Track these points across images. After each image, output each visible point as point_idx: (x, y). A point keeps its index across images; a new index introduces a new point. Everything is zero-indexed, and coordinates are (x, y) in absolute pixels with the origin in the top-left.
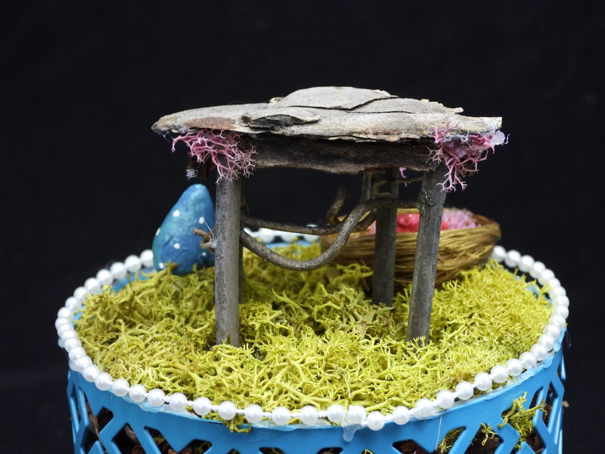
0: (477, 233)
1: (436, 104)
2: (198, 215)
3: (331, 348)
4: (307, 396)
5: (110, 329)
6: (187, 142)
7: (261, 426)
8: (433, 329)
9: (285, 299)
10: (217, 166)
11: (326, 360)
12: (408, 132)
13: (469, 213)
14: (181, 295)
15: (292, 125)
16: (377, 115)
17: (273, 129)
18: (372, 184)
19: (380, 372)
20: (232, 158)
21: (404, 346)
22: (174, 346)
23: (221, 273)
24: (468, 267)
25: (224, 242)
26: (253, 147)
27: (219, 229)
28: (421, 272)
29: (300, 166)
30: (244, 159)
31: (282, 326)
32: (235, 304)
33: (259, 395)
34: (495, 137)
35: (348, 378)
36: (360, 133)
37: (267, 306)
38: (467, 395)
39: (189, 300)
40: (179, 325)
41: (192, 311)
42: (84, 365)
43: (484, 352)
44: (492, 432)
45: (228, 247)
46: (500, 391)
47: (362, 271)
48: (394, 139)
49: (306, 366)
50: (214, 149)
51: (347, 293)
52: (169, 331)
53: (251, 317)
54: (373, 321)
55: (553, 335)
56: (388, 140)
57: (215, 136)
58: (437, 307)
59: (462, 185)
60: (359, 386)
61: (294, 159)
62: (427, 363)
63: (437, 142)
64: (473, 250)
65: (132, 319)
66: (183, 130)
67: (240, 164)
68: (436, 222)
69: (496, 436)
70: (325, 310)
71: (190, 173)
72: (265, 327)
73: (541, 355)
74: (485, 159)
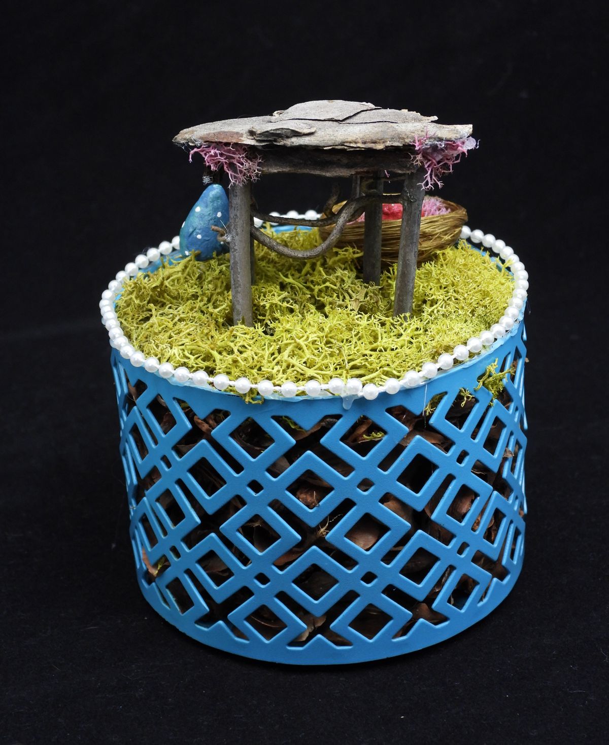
0: (449, 218)
1: (414, 114)
2: (216, 210)
3: (330, 327)
4: (312, 369)
5: (145, 309)
6: (202, 154)
7: (272, 398)
8: (415, 303)
9: (290, 280)
10: (228, 174)
11: (326, 337)
12: (392, 141)
13: (440, 199)
14: (204, 277)
15: (292, 137)
16: (364, 126)
17: (275, 141)
18: (361, 182)
19: (373, 344)
20: (241, 166)
21: (392, 321)
22: (197, 326)
23: (235, 263)
24: (442, 247)
25: (237, 237)
26: (259, 157)
27: (233, 226)
28: (404, 257)
29: (300, 171)
30: (252, 168)
31: (288, 305)
32: (248, 288)
33: (270, 370)
34: (467, 143)
35: (345, 352)
36: (350, 142)
37: (275, 287)
38: (448, 365)
39: (210, 282)
40: (202, 303)
41: (213, 292)
42: (121, 344)
43: (460, 325)
44: (469, 395)
45: (241, 241)
46: (476, 359)
47: (354, 253)
48: (380, 147)
49: (309, 343)
50: (225, 159)
51: (342, 275)
52: (193, 312)
53: (262, 297)
54: (364, 299)
55: (517, 306)
56: (375, 148)
57: (226, 148)
58: (418, 285)
59: (439, 184)
60: (356, 357)
61: (295, 165)
62: (411, 335)
63: (417, 148)
64: (445, 233)
65: (163, 300)
66: (198, 143)
67: (249, 172)
68: (417, 216)
69: (473, 398)
70: (324, 289)
71: (206, 180)
72: (274, 306)
73: (508, 325)
74: (459, 161)
